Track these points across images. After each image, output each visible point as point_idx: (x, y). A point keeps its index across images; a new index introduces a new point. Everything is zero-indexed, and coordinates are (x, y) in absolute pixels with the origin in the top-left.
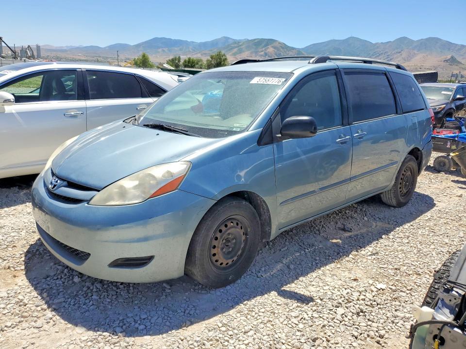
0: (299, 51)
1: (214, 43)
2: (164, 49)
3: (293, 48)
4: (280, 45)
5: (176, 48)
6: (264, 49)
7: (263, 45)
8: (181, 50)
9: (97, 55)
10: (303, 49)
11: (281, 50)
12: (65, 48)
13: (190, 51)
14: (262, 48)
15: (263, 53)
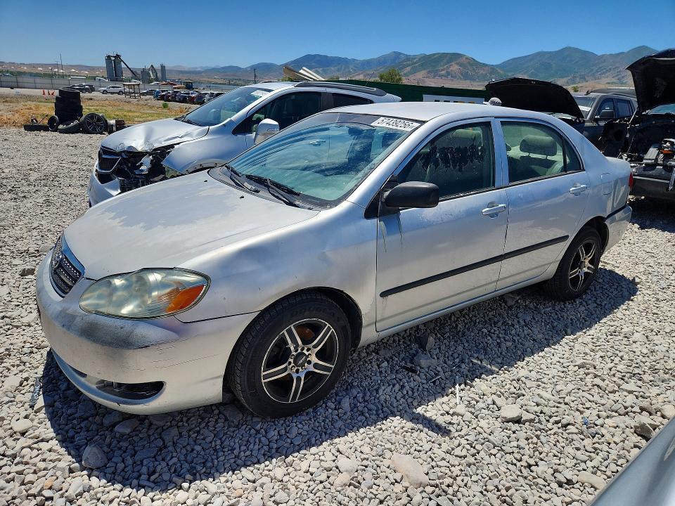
0: (493, 69)
1: (381, 61)
2: (317, 69)
3: (485, 65)
4: (468, 61)
5: (332, 68)
6: (445, 67)
7: (445, 61)
8: (339, 70)
9: (236, 78)
10: (497, 66)
11: (469, 67)
12: (199, 69)
13: (349, 71)
14: (444, 65)
15: (443, 72)
